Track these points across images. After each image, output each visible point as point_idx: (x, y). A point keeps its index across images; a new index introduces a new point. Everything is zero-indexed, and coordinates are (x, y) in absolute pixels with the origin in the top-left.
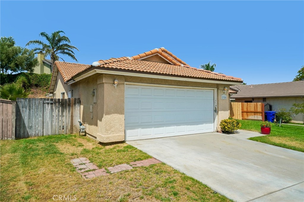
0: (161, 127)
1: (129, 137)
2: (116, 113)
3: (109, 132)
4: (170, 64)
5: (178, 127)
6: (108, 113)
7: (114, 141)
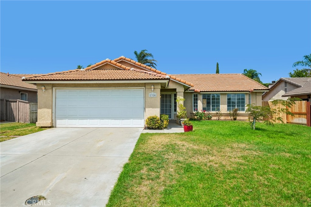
0: (85, 119)
1: (58, 124)
2: (45, 108)
3: (41, 120)
4: (120, 69)
5: (101, 120)
6: (40, 108)
7: (43, 126)
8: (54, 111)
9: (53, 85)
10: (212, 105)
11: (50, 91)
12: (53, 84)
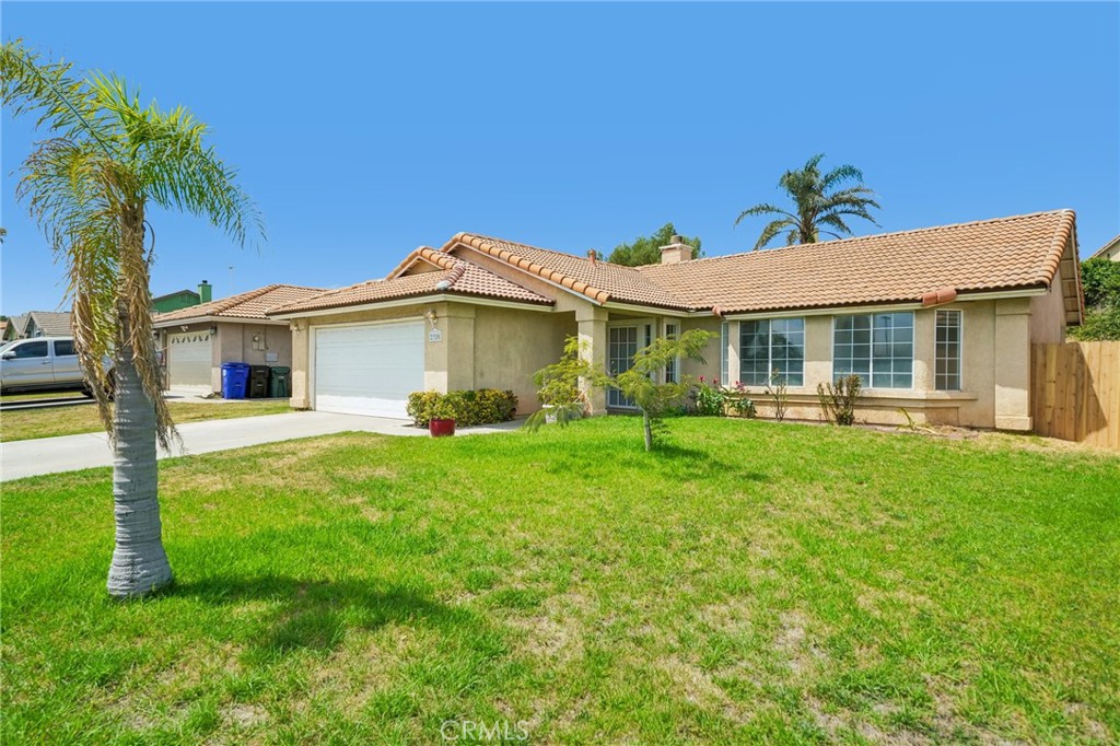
1: (320, 404)
8: (311, 376)
9: (309, 321)
10: (773, 362)
11: (304, 332)
12: (309, 318)
